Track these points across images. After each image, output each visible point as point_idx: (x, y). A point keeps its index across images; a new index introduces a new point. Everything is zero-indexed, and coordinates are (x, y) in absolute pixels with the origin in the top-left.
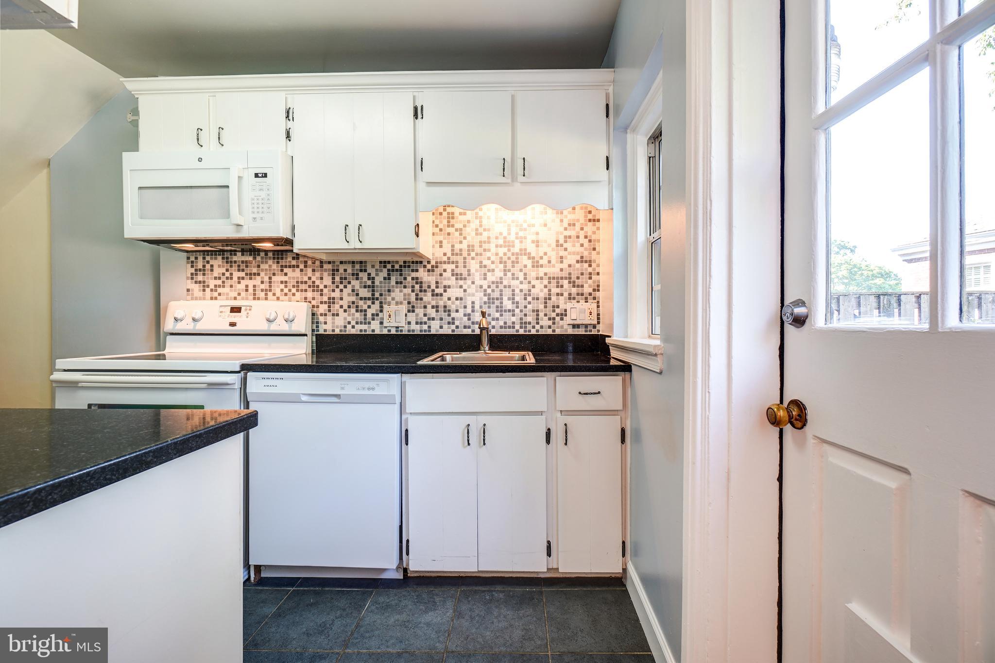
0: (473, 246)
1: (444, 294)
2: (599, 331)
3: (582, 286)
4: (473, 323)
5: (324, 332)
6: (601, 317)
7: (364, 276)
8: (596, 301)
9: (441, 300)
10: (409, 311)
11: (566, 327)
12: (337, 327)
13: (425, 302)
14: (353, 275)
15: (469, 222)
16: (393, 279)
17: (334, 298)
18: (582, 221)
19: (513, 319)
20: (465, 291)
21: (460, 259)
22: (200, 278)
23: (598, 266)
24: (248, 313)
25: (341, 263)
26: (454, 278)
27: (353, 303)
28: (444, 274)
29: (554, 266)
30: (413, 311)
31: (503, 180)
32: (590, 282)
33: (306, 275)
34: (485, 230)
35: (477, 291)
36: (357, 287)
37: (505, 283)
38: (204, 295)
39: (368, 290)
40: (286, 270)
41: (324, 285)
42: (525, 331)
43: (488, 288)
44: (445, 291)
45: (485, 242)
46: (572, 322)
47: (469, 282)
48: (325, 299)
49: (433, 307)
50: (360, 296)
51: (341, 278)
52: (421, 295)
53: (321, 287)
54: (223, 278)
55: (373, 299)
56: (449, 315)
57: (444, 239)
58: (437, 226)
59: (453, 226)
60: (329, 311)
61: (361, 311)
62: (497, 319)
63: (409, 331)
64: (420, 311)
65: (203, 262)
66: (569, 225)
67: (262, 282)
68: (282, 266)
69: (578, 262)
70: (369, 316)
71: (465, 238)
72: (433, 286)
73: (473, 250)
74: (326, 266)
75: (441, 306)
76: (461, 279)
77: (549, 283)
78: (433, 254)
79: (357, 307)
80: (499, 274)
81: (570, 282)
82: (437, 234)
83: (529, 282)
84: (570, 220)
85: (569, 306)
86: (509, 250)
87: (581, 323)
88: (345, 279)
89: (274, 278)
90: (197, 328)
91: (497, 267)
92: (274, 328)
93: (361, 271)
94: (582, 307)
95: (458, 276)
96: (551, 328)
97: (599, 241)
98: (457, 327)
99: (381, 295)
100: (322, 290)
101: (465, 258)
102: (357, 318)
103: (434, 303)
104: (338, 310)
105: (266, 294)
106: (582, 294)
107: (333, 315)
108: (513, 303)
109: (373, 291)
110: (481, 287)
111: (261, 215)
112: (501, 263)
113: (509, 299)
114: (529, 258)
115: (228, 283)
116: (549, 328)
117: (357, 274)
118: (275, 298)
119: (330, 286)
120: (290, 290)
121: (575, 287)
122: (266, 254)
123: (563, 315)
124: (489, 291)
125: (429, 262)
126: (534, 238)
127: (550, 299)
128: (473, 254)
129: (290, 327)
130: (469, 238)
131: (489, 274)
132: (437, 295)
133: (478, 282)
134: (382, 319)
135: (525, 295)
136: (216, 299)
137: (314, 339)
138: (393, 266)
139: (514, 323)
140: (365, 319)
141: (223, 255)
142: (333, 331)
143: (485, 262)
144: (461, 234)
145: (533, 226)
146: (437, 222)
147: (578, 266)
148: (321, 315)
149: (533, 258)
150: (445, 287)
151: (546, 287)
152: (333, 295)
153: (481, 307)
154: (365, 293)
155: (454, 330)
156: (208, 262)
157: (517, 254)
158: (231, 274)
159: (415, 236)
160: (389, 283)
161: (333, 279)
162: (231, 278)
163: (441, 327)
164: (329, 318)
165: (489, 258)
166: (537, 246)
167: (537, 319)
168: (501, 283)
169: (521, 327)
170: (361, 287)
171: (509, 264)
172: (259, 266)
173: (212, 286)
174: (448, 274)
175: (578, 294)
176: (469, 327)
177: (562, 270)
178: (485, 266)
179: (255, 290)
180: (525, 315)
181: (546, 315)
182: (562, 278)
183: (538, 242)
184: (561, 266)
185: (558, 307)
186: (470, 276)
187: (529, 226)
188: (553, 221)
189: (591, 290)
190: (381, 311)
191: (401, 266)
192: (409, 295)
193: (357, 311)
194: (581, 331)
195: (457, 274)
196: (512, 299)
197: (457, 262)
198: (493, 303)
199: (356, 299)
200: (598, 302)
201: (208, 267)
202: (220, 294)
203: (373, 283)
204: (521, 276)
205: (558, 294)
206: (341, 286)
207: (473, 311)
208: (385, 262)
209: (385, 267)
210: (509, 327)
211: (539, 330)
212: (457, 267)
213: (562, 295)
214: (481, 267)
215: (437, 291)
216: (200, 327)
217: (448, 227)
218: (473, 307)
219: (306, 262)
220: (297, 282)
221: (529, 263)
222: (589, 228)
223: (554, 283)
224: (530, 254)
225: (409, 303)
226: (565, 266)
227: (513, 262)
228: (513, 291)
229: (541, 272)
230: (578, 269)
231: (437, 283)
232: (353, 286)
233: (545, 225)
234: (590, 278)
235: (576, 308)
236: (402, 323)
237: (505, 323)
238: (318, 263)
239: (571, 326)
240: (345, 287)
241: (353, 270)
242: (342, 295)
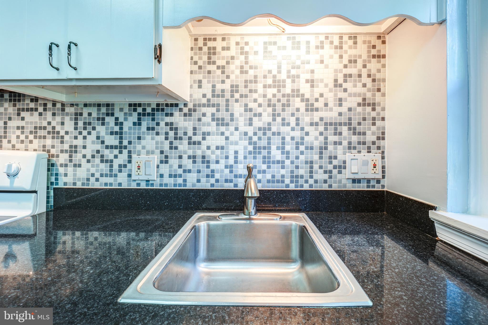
0: (237, 86)
1: (203, 142)
2: (383, 186)
3: (364, 134)
4: (236, 176)
5: (64, 185)
6: (386, 170)
7: (111, 120)
8: (380, 151)
9: (199, 149)
10: (161, 162)
11: (344, 181)
12: (79, 180)
13: (180, 152)
14: (98, 119)
15: (233, 58)
16: (144, 124)
17: (76, 147)
18: (365, 56)
19: (283, 172)
20: (227, 138)
21: (222, 101)
23: (383, 109)
25: (86, 105)
26: (214, 123)
27: (98, 152)
28: (203, 119)
29: (331, 110)
30: (167, 162)
32: (373, 128)
33: (45, 119)
34: (251, 67)
35: (241, 139)
36: (103, 134)
37: (274, 129)
39: (115, 137)
40: (23, 114)
41: (66, 132)
42: (296, 186)
43: (254, 135)
44: (204, 139)
45: (251, 82)
46: (353, 176)
47: (232, 128)
48: (66, 147)
49: (189, 157)
50: (106, 143)
51: (85, 123)
52: (176, 143)
53: (62, 133)
55: (121, 148)
56: (208, 167)
57: (204, 77)
58: (196, 63)
59: (214, 63)
60: (71, 161)
61: (107, 161)
62: (264, 172)
63: (161, 185)
64: (174, 162)
66: (350, 61)
68: (19, 109)
69: (359, 105)
70: (116, 167)
71: (228, 77)
72: (190, 133)
73: (237, 91)
74: (68, 109)
75: (199, 156)
76: (223, 125)
77: (326, 129)
78: (191, 96)
79: (102, 156)
80: (266, 118)
81: (350, 129)
82: (196, 72)
83: (302, 129)
84: (350, 56)
85: (348, 157)
86: (279, 91)
87: (363, 178)
88: (90, 124)
89: (10, 123)
91: (265, 111)
93: (108, 115)
94: (365, 158)
95: (220, 122)
96: (327, 183)
97: (384, 80)
98: (217, 181)
99: (130, 143)
100: (62, 137)
101: (227, 101)
102: (102, 170)
103: (190, 153)
104: (80, 160)
106: (364, 143)
107: (75, 165)
108: (283, 153)
109: (121, 138)
110: (246, 134)
112: (269, 105)
113: (278, 148)
114: (302, 101)
116: (324, 183)
117: (103, 119)
118: (10, 146)
119: (72, 132)
120: (27, 137)
121: (355, 135)
122: (2, 96)
123: (341, 167)
124: (255, 139)
125: (185, 105)
126: (308, 76)
127: (326, 148)
128: (237, 96)
130: (232, 77)
131: (255, 119)
132: (194, 143)
133: (243, 128)
134: (130, 170)
135: (297, 143)
137: (52, 193)
138: (144, 110)
139: (283, 176)
140: (111, 171)
142: (75, 184)
143: (251, 105)
144: (223, 72)
145: (308, 63)
146: (196, 58)
147: (359, 109)
148: (61, 165)
149: (308, 100)
150: (204, 134)
151: (321, 134)
152: (75, 142)
153: (245, 158)
154: (112, 140)
155: (214, 184)
157: (288, 95)
160: (139, 129)
161: (76, 124)
163: (199, 181)
164: (70, 170)
165: (255, 101)
166: (312, 86)
167: (311, 172)
168: (270, 129)
169: (292, 182)
170: (107, 134)
171: (279, 108)
174: (207, 119)
175: (359, 143)
176: (231, 181)
177: (340, 114)
178: (251, 110)
180: (297, 167)
181: (321, 167)
182: (340, 124)
183: (312, 81)
184: (340, 109)
185: (336, 158)
186: (233, 121)
187: (303, 63)
188: (331, 57)
189: (374, 138)
190: (130, 162)
191: (153, 110)
192: (162, 143)
193: (102, 161)
194: (362, 187)
195: (218, 119)
196: (282, 148)
197: (218, 105)
198: (260, 153)
199: (102, 147)
200: (383, 152)
203: (121, 128)
204: (293, 123)
205: (335, 143)
206: (85, 133)
207: (236, 162)
208: (135, 105)
209: (135, 110)
210: (278, 181)
211: (312, 185)
212: (218, 110)
213: (340, 143)
214: (246, 110)
215: (195, 139)
217: (208, 64)
218: (236, 157)
219: (45, 105)
220: (36, 128)
221: (302, 106)
222: (373, 65)
223: (331, 129)
224: (303, 95)
225: (162, 152)
226: (344, 109)
227: (283, 105)
228: (283, 138)
229: (316, 118)
230: (359, 114)
231: (195, 129)
232: (98, 133)
233: (322, 62)
234: (374, 124)
235: (357, 159)
236: (154, 176)
237: (273, 176)
238: (59, 106)
239: (351, 181)
240: (89, 133)
241: (98, 114)
242: (85, 142)
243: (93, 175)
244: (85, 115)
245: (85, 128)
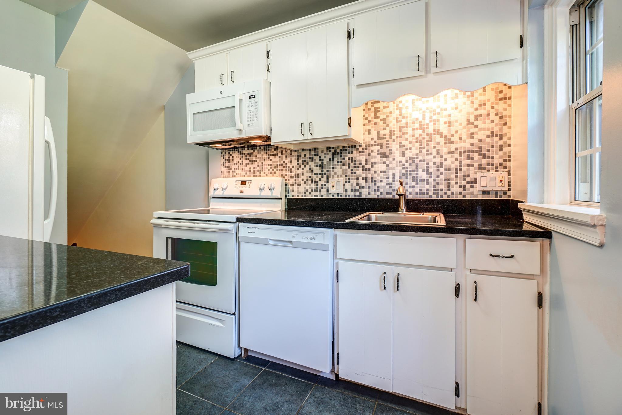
0: (394, 131)
1: (372, 169)
2: (509, 196)
3: (493, 157)
4: (394, 190)
5: (292, 196)
6: (512, 184)
7: (316, 158)
8: (507, 170)
9: (369, 173)
10: (346, 182)
11: (475, 193)
12: (300, 193)
13: (357, 175)
14: (310, 158)
15: (391, 113)
16: (336, 160)
17: (298, 174)
18: (493, 100)
19: (427, 187)
20: (388, 166)
21: (384, 142)
22: (227, 165)
23: (510, 138)
24: (249, 185)
25: (303, 150)
26: (379, 156)
27: (310, 177)
28: (372, 154)
29: (464, 142)
30: (349, 182)
31: (419, 73)
32: (501, 153)
33: (282, 159)
34: (404, 118)
35: (397, 166)
36: (312, 166)
37: (421, 158)
38: (229, 174)
39: (319, 168)
40: (271, 157)
41: (293, 166)
42: (438, 197)
43: (406, 163)
44: (372, 166)
45: (404, 127)
46: (482, 189)
47: (391, 159)
48: (293, 175)
49: (363, 179)
50: (314, 172)
51: (303, 161)
52: (355, 170)
53: (291, 167)
54: (239, 164)
55: (322, 174)
56: (375, 184)
57: (372, 127)
58: (366, 119)
59: (378, 117)
60: (296, 183)
61: (315, 182)
62: (414, 187)
63: (346, 196)
64: (354, 182)
65: (229, 155)
66: (480, 105)
67: (258, 166)
68: (269, 155)
69: (488, 136)
70: (320, 185)
71: (388, 126)
72: (363, 163)
73: (394, 134)
74: (294, 153)
75: (369, 177)
76: (385, 157)
77: (460, 156)
78: (364, 140)
79: (312, 179)
80: (415, 151)
81: (480, 155)
82: (367, 125)
83: (442, 157)
84: (480, 101)
85: (479, 175)
86: (424, 132)
87: (491, 190)
88: (305, 161)
89: (265, 163)
90: (225, 194)
91: (413, 146)
92: (264, 194)
93: (315, 155)
94: (493, 176)
95: (383, 155)
96: (461, 194)
97: (510, 116)
98: (381, 193)
99: (328, 171)
100: (291, 169)
101: (387, 141)
102: (312, 187)
103: (364, 176)
104: (300, 182)
105: (260, 173)
106: (493, 165)
107: (298, 185)
108: (427, 174)
109: (323, 168)
110: (400, 162)
111: (252, 122)
112: (417, 142)
113: (424, 171)
114: (442, 137)
115: (241, 167)
116: (459, 194)
117: (313, 158)
118: (265, 175)
119: (296, 166)
120: (273, 170)
121: (485, 159)
122: (260, 148)
123: (473, 183)
124: (407, 165)
125: (360, 146)
126: (446, 119)
127: (461, 170)
128: (394, 137)
129: (272, 193)
130: (391, 125)
131: (407, 152)
132: (366, 169)
133: (398, 158)
134: (328, 187)
135: (438, 167)
136: (235, 176)
137: (287, 201)
138: (335, 151)
139: (427, 190)
140: (317, 188)
141: (238, 150)
142: (298, 196)
143: (404, 143)
144: (384, 123)
145: (446, 110)
146: (366, 116)
147: (488, 140)
148: (291, 185)
149: (446, 136)
150: (372, 163)
151: (457, 159)
152: (298, 172)
153: (400, 178)
154: (317, 170)
155: (379, 195)
156: (231, 155)
157: (431, 134)
158: (242, 161)
159: (348, 126)
160: (333, 163)
161: (298, 161)
162: (242, 164)
163: (369, 193)
164: (295, 188)
165: (407, 139)
166: (449, 126)
167: (449, 187)
168: (417, 158)
169: (434, 193)
170: (315, 166)
171: (424, 143)
172: (256, 156)
173: (233, 169)
174: (374, 154)
175: (488, 165)
176: (391, 193)
177: (472, 144)
178: (404, 146)
179: (254, 171)
180: (438, 183)
181: (456, 183)
182: (472, 151)
183: (449, 122)
184: (472, 141)
185: (468, 176)
186: (392, 154)
187: (442, 110)
188: (464, 104)
189: (501, 161)
190: (328, 182)
191: (341, 150)
192: (346, 170)
194: (492, 197)
195: (381, 154)
196: (426, 170)
197: (382, 144)
198: (410, 174)
199: (312, 174)
200: (509, 171)
201: (231, 157)
202: (237, 174)
203: (322, 163)
204: (434, 152)
205: (468, 165)
206: (303, 166)
207: (394, 181)
208: (330, 148)
209: (330, 151)
210: (424, 193)
211: (450, 196)
212: (381, 148)
213: (472, 165)
214: (400, 147)
215: (366, 167)
216: (227, 193)
217: (375, 118)
218: (394, 178)
219: (282, 151)
220: (277, 165)
221: (442, 141)
222: (500, 107)
223: (465, 156)
224: (442, 133)
225: (346, 176)
226: (475, 140)
227: (427, 141)
228: (427, 164)
229: (452, 147)
230: (488, 143)
231: (366, 161)
232: (310, 166)
233: (457, 108)
234: (501, 150)
235: (486, 176)
236: (342, 191)
237: (420, 190)
238: (289, 151)
239: (481, 192)
240: (305, 166)
241: (310, 155)
242: (303, 172)
243: (307, 191)
244: (303, 156)
245: (303, 164)
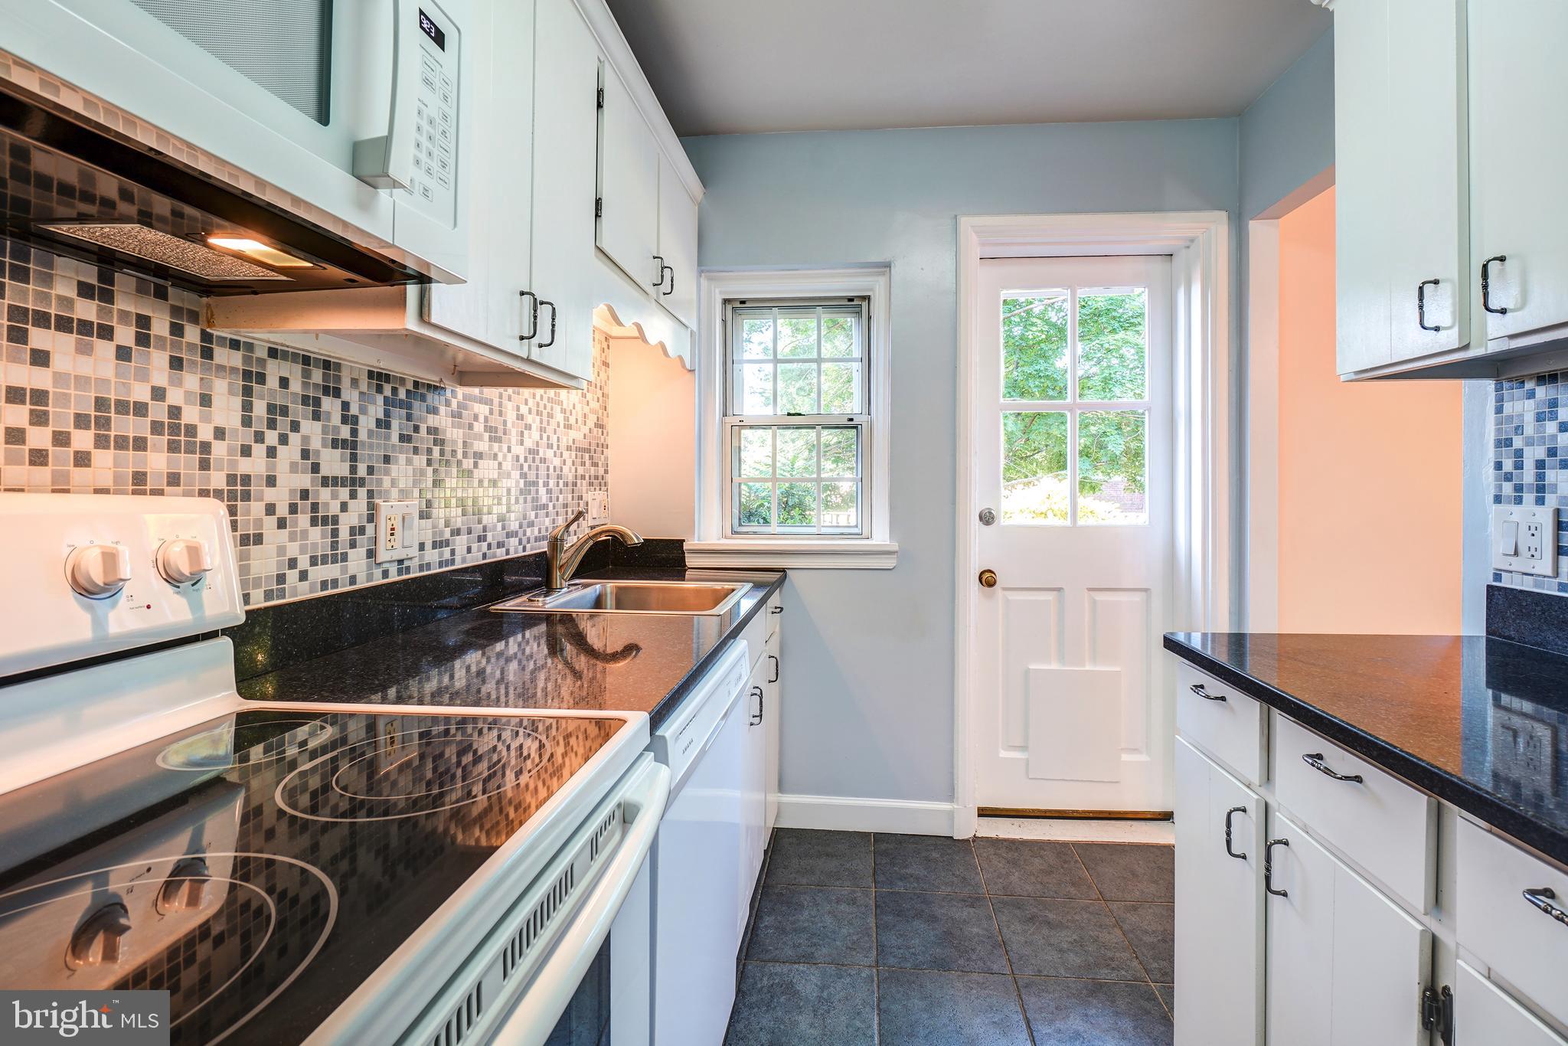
1: (475, 472)
3: (598, 465)
4: (508, 535)
7: (331, 407)
8: (606, 488)
9: (470, 485)
10: (421, 514)
12: (257, 583)
14: (305, 400)
16: (395, 427)
17: (246, 479)
18: (598, 361)
23: (608, 434)
25: (273, 353)
27: (305, 494)
30: (429, 514)
32: (602, 458)
36: (315, 444)
37: (541, 452)
39: (342, 455)
41: (218, 429)
46: (592, 523)
48: (217, 479)
49: (457, 504)
50: (325, 471)
51: (271, 408)
53: (205, 433)
55: (353, 482)
61: (325, 521)
63: (421, 567)
69: (595, 425)
70: (344, 534)
77: (576, 456)
79: (315, 507)
81: (590, 458)
83: (561, 455)
85: (589, 496)
88: (284, 411)
93: (326, 391)
94: (598, 497)
95: (492, 434)
97: (608, 397)
98: (489, 547)
99: (371, 470)
100: (206, 447)
102: (315, 545)
104: (259, 523)
109: (354, 458)
114: (562, 411)
117: (317, 402)
119: (236, 432)
121: (593, 466)
129: (196, 606)
132: (464, 473)
134: (373, 540)
135: (558, 477)
138: (395, 390)
140: (334, 545)
142: (245, 598)
147: (595, 432)
150: (475, 455)
151: (573, 463)
152: (244, 466)
154: (334, 463)
161: (247, 407)
163: (470, 550)
168: (538, 453)
170: (324, 446)
174: (479, 426)
175: (595, 478)
176: (503, 544)
177: (585, 437)
178: (522, 417)
182: (585, 450)
184: (585, 430)
185: (582, 497)
186: (506, 434)
189: (603, 471)
190: (371, 518)
191: (409, 394)
192: (422, 472)
193: (314, 522)
195: (491, 429)
196: (546, 484)
197: (492, 402)
198: (529, 492)
199: (313, 480)
203: (354, 432)
205: (581, 477)
206: (272, 438)
208: (380, 376)
209: (379, 389)
212: (491, 412)
213: (584, 478)
214: (518, 417)
215: (465, 464)
221: (562, 420)
222: (603, 376)
223: (579, 457)
225: (422, 493)
228: (548, 468)
229: (570, 439)
230: (595, 437)
231: (465, 444)
232: (306, 439)
234: (603, 452)
235: (595, 499)
236: (414, 549)
240: (284, 440)
241: (305, 385)
242: (273, 467)
243: (293, 563)
244: (272, 382)
245: (272, 424)
